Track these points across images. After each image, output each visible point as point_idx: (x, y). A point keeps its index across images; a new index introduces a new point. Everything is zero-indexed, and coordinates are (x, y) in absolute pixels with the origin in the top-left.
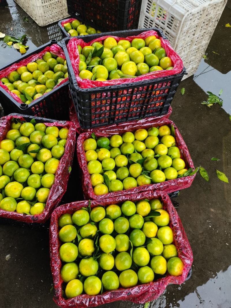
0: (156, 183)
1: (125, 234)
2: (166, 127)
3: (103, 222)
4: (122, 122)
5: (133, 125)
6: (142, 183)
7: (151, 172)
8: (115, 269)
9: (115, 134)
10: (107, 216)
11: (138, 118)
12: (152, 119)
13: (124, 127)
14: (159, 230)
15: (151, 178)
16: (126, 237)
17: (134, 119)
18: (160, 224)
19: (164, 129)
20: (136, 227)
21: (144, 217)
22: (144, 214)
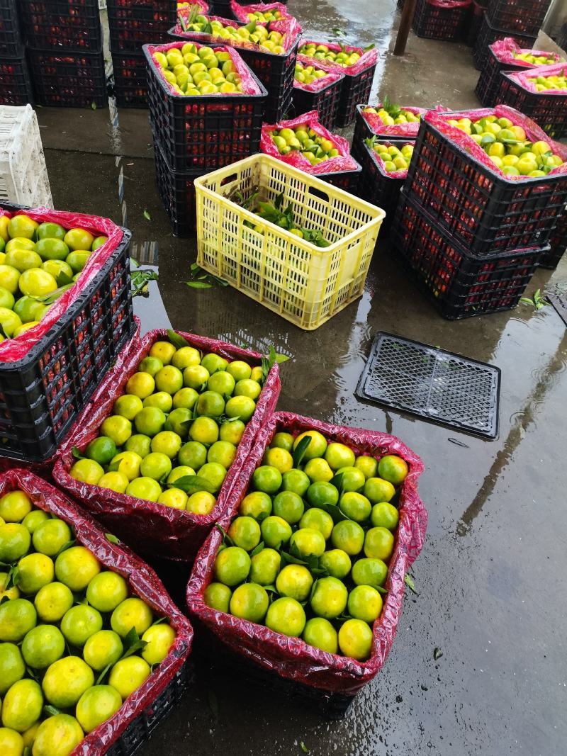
0: (253, 414)
1: (306, 509)
2: (159, 345)
3: (267, 531)
4: (93, 392)
5: (115, 379)
6: (236, 435)
7: (224, 411)
8: (355, 558)
9: (103, 422)
10: (260, 520)
11: (109, 366)
12: (128, 349)
13: (105, 395)
14: (329, 459)
15: (238, 417)
16: (314, 512)
17: (104, 372)
18: (321, 452)
19: (160, 350)
20: (306, 486)
21: (295, 466)
22: (291, 463)
